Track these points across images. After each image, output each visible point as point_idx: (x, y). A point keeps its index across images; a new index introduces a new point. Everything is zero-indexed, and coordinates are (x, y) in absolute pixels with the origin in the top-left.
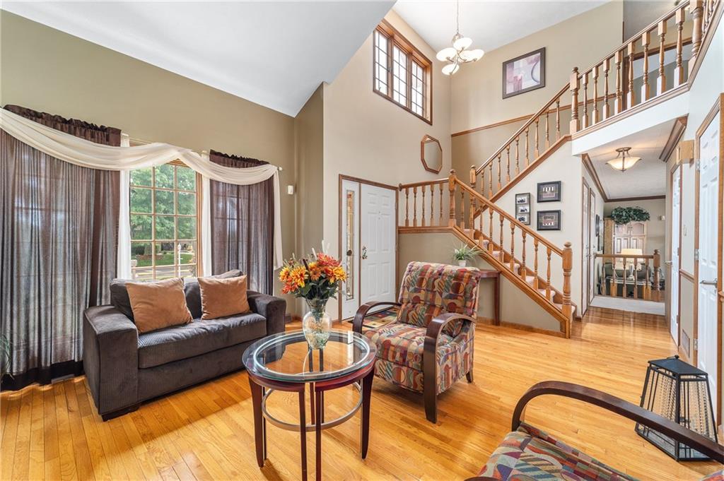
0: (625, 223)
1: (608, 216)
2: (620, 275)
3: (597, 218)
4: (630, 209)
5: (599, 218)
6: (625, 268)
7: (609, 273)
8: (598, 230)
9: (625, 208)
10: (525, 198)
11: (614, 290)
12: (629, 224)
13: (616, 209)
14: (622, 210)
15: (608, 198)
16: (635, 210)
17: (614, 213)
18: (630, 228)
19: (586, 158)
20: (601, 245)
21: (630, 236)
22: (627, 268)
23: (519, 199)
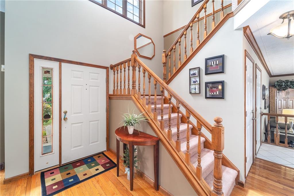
0: (284, 90)
1: (272, 85)
2: (282, 127)
3: (264, 88)
4: (287, 81)
5: (265, 87)
6: (286, 122)
7: (273, 125)
8: (264, 95)
9: (284, 80)
10: (196, 72)
11: (277, 140)
12: (287, 90)
13: (277, 81)
14: (282, 82)
15: (272, 75)
16: (291, 82)
17: (276, 83)
18: (288, 93)
19: (248, 30)
20: (267, 105)
21: (288, 98)
22: (288, 123)
23: (192, 72)
